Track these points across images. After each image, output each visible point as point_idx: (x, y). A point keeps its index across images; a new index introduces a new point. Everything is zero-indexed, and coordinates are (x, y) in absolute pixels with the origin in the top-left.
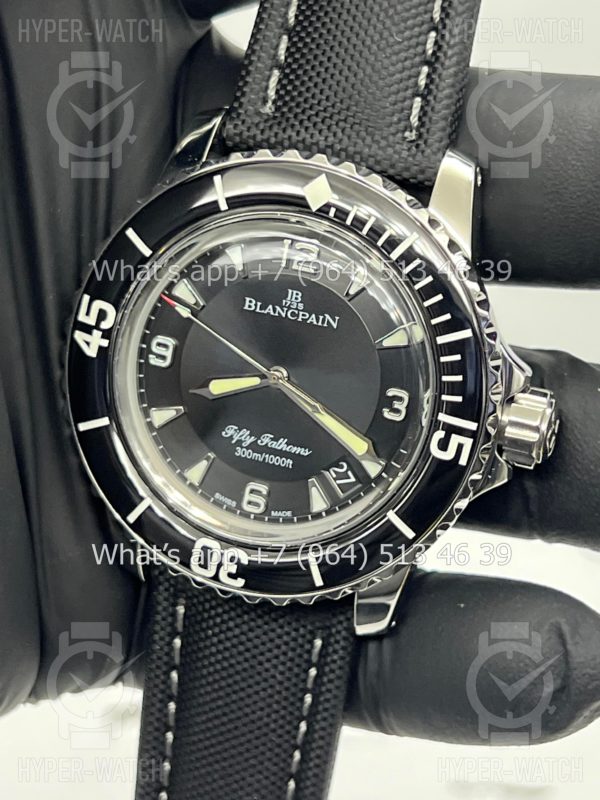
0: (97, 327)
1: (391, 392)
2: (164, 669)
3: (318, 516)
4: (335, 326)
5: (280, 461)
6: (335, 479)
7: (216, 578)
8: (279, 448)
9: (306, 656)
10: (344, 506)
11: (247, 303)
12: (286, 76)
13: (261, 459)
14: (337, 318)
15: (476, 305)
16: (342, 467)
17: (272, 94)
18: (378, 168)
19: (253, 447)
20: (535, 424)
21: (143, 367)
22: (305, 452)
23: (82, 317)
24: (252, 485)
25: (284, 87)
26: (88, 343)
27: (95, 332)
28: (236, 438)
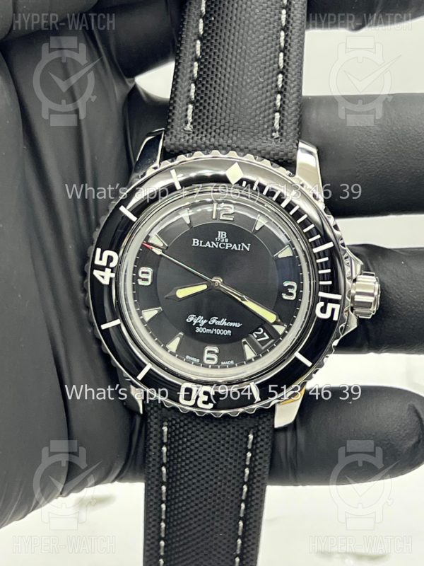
0: (108, 266)
1: (286, 284)
2: (158, 466)
3: (250, 361)
4: (248, 249)
5: (223, 332)
6: (257, 339)
7: (195, 406)
8: (222, 324)
9: (244, 446)
10: (265, 353)
11: (194, 242)
12: (197, 107)
13: (212, 332)
14: (249, 245)
15: (333, 228)
16: (260, 331)
17: (190, 119)
18: (267, 156)
19: (207, 326)
20: (372, 291)
21: (136, 287)
22: (237, 325)
23: (97, 262)
24: (208, 348)
25: (196, 114)
26: (103, 277)
27: (107, 269)
28: (195, 322)
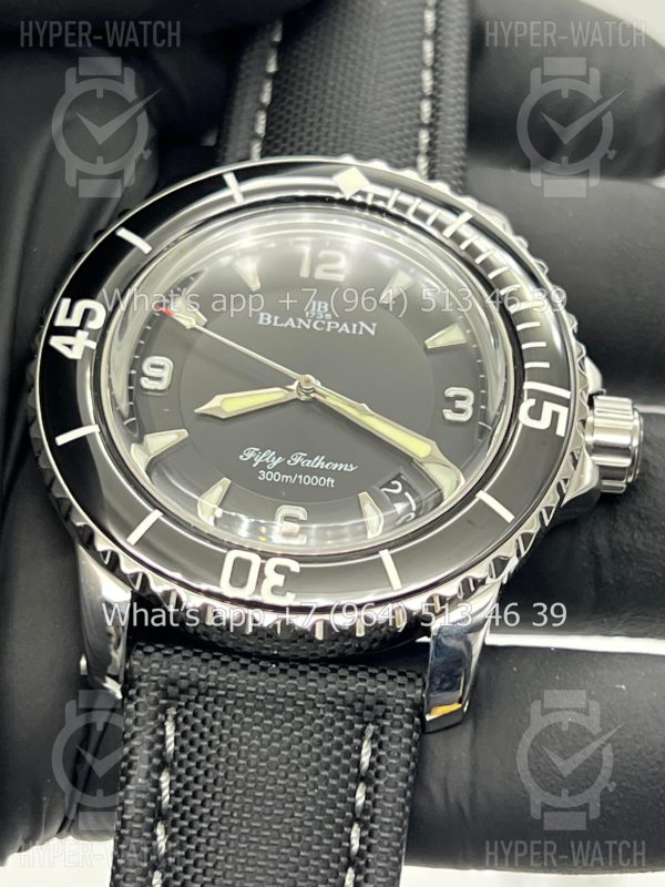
0: (81, 327)
1: (451, 392)
5: (318, 481)
8: (316, 466)
13: (293, 481)
16: (396, 487)
22: (348, 468)
23: (61, 322)
24: (285, 510)
26: (70, 346)
27: (80, 333)
28: (258, 461)
